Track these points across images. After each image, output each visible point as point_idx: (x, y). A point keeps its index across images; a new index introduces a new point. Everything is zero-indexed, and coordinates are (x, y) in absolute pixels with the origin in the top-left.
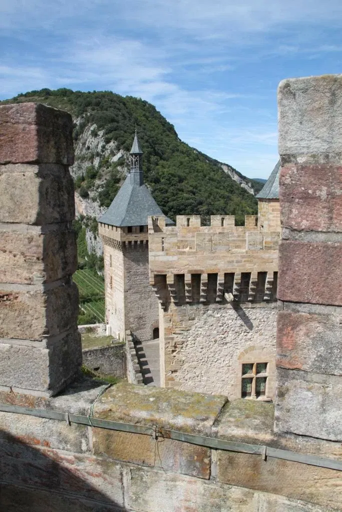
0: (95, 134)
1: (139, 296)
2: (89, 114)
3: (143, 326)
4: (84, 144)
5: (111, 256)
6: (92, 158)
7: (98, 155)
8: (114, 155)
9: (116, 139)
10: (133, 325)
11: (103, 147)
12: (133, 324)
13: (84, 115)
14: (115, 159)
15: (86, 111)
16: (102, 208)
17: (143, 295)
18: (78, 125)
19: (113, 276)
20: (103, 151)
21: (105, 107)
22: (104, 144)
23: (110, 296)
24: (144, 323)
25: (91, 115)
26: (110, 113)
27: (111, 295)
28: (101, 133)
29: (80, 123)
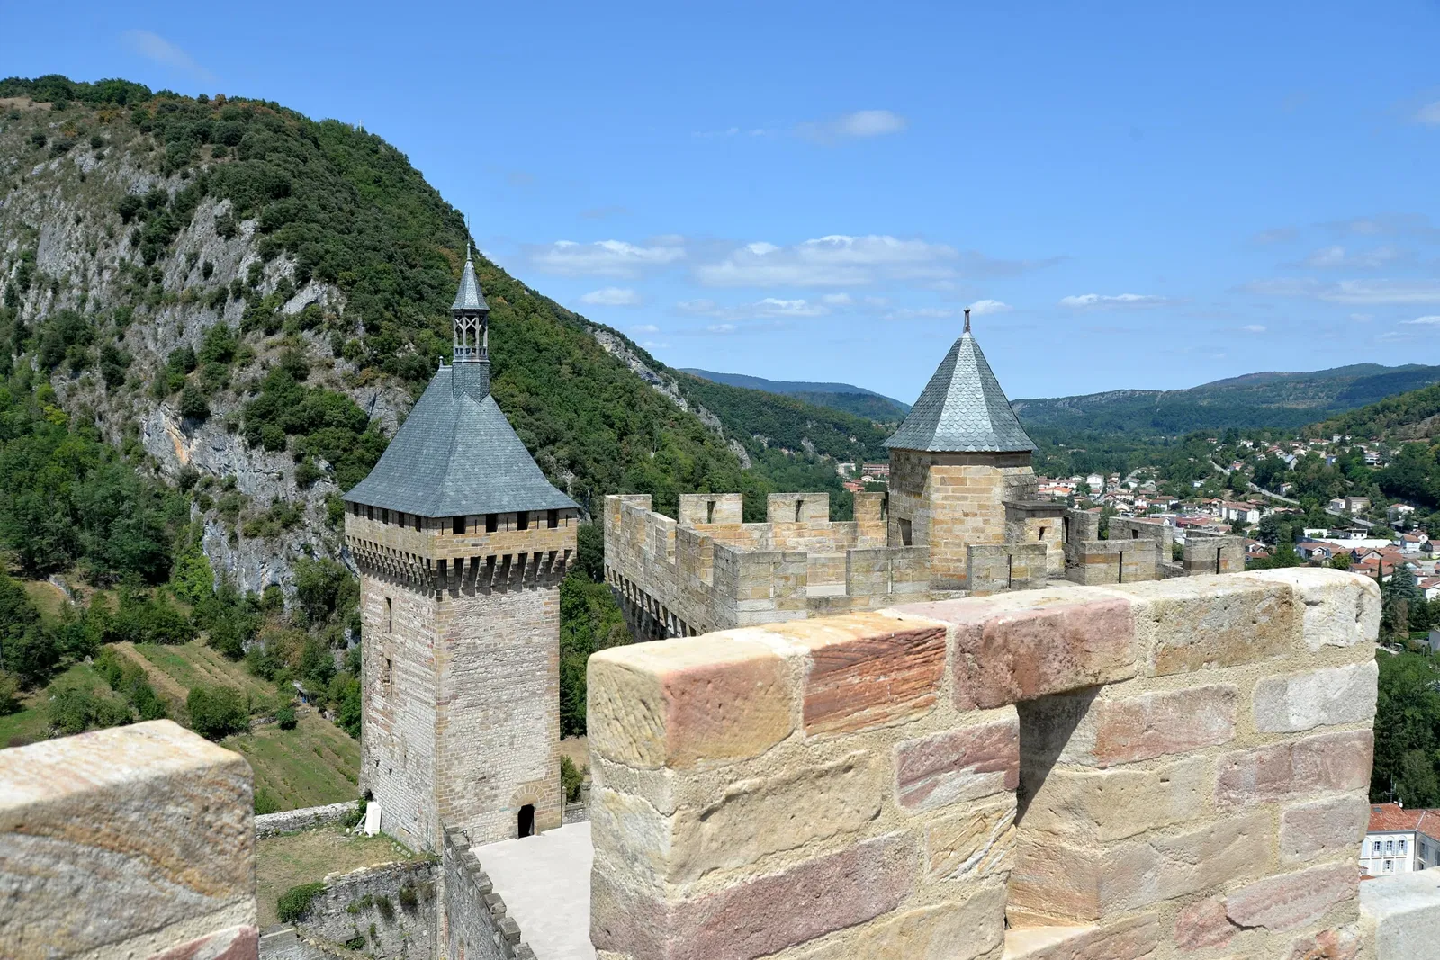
0: (227, 231)
1: (481, 714)
2: (205, 167)
3: (488, 802)
4: (192, 258)
5: (389, 601)
6: (219, 301)
7: (239, 292)
8: (291, 296)
9: (293, 247)
10: (462, 802)
11: (256, 271)
12: (463, 797)
13: (191, 170)
14: (294, 307)
15: (197, 157)
16: (254, 452)
17: (491, 713)
18: (172, 198)
19: (395, 658)
20: (254, 283)
21: (257, 149)
22: (259, 259)
23: (379, 717)
24: (494, 792)
25: (213, 170)
26: (275, 168)
27: (389, 714)
28: (248, 227)
29: (178, 195)
